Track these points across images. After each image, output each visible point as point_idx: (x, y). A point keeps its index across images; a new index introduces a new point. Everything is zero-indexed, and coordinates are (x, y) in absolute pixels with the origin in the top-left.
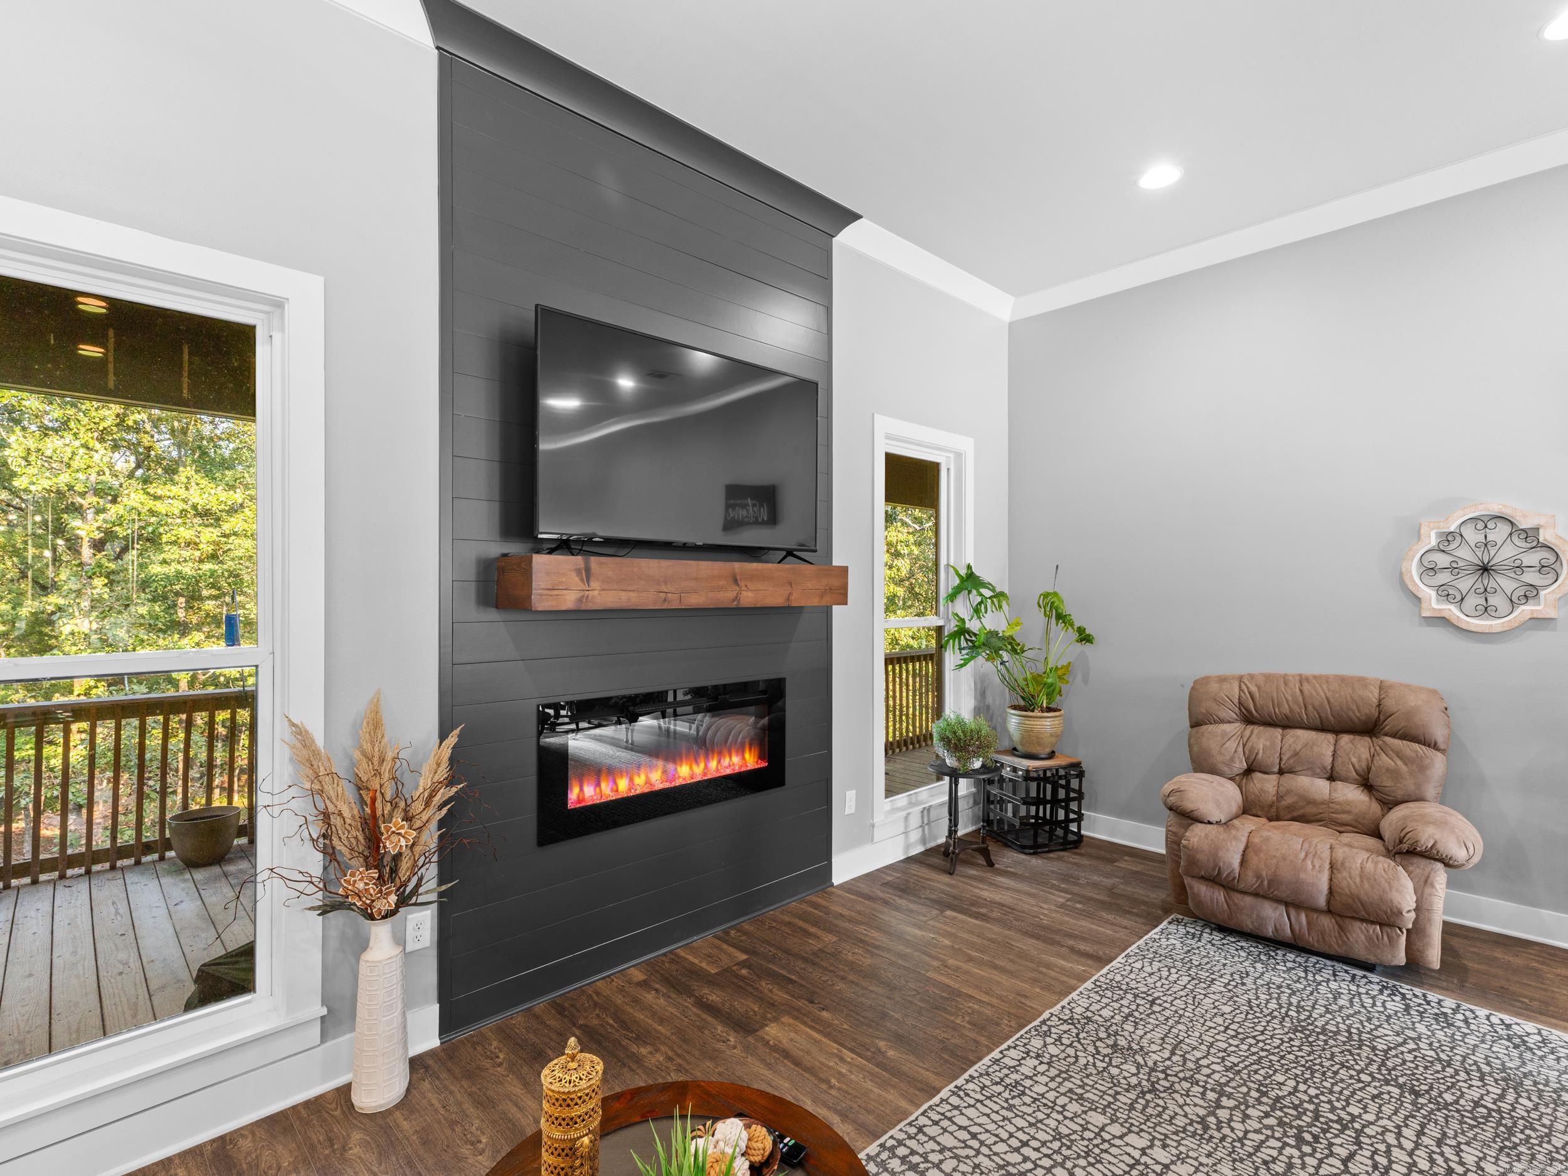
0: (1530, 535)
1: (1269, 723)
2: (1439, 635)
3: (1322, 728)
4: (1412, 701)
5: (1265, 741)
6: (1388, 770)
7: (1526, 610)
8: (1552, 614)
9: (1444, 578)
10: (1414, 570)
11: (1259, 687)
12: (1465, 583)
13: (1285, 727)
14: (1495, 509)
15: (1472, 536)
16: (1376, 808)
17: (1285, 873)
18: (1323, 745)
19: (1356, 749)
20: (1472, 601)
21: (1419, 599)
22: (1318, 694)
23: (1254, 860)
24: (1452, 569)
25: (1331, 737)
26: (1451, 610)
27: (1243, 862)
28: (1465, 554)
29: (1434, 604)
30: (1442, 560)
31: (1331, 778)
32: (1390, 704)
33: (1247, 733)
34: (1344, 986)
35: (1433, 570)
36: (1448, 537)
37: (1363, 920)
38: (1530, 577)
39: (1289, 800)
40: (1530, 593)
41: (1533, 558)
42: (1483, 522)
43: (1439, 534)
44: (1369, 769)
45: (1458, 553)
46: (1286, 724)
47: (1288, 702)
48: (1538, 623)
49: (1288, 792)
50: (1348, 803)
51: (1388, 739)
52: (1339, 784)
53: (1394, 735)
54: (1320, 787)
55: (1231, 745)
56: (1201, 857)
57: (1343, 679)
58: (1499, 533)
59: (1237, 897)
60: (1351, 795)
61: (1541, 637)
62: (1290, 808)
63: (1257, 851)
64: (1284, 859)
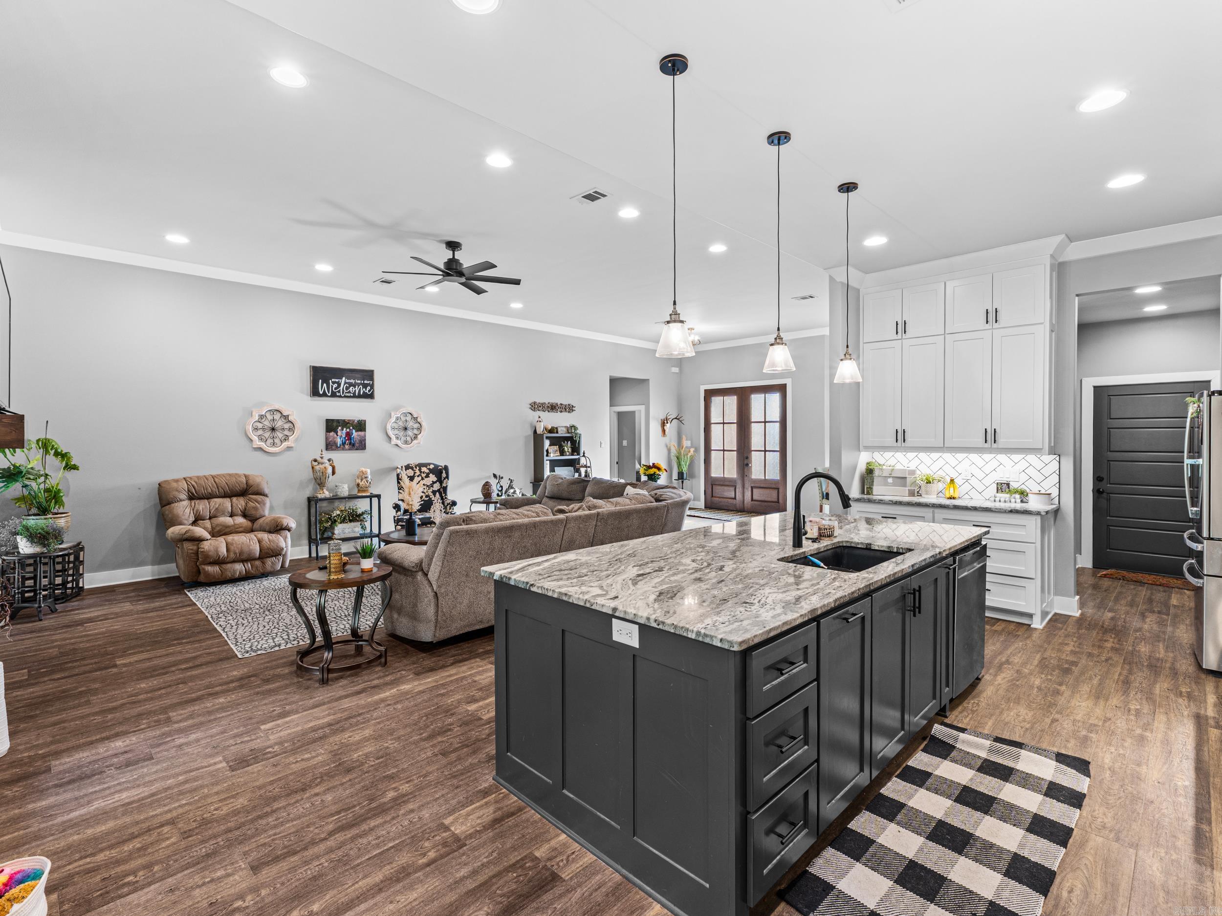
0: (286, 417)
1: (201, 498)
2: (259, 454)
3: (225, 496)
4: (258, 480)
5: (203, 506)
6: (253, 507)
7: (285, 444)
8: (293, 445)
9: (260, 432)
10: (250, 429)
11: (196, 483)
12: (267, 434)
13: (208, 498)
14: (277, 407)
15: (270, 417)
16: (249, 523)
17: (246, 549)
18: (227, 503)
19: (240, 503)
20: (270, 441)
21: (252, 440)
22: (222, 482)
23: (232, 548)
24: (263, 429)
25: (228, 499)
26: (262, 444)
27: (228, 550)
28: (267, 423)
29: (257, 443)
30: (260, 425)
31: (231, 516)
32: (251, 482)
33: (193, 504)
34: (251, 585)
35: (256, 429)
36: (261, 417)
37: (269, 557)
38: (286, 432)
39: (218, 529)
40: (286, 438)
41: (287, 426)
42: (273, 411)
43: (259, 415)
44: (245, 509)
45: (265, 423)
46: (209, 497)
47: (210, 487)
48: (289, 448)
49: (217, 525)
50: (241, 523)
51: (250, 496)
52: (236, 518)
53: (253, 494)
54: (228, 521)
55: (188, 511)
56: (211, 553)
57: (230, 475)
58: (277, 416)
59: (224, 566)
60: (240, 520)
61: (288, 453)
62: (219, 531)
63: (232, 544)
64: (243, 543)
